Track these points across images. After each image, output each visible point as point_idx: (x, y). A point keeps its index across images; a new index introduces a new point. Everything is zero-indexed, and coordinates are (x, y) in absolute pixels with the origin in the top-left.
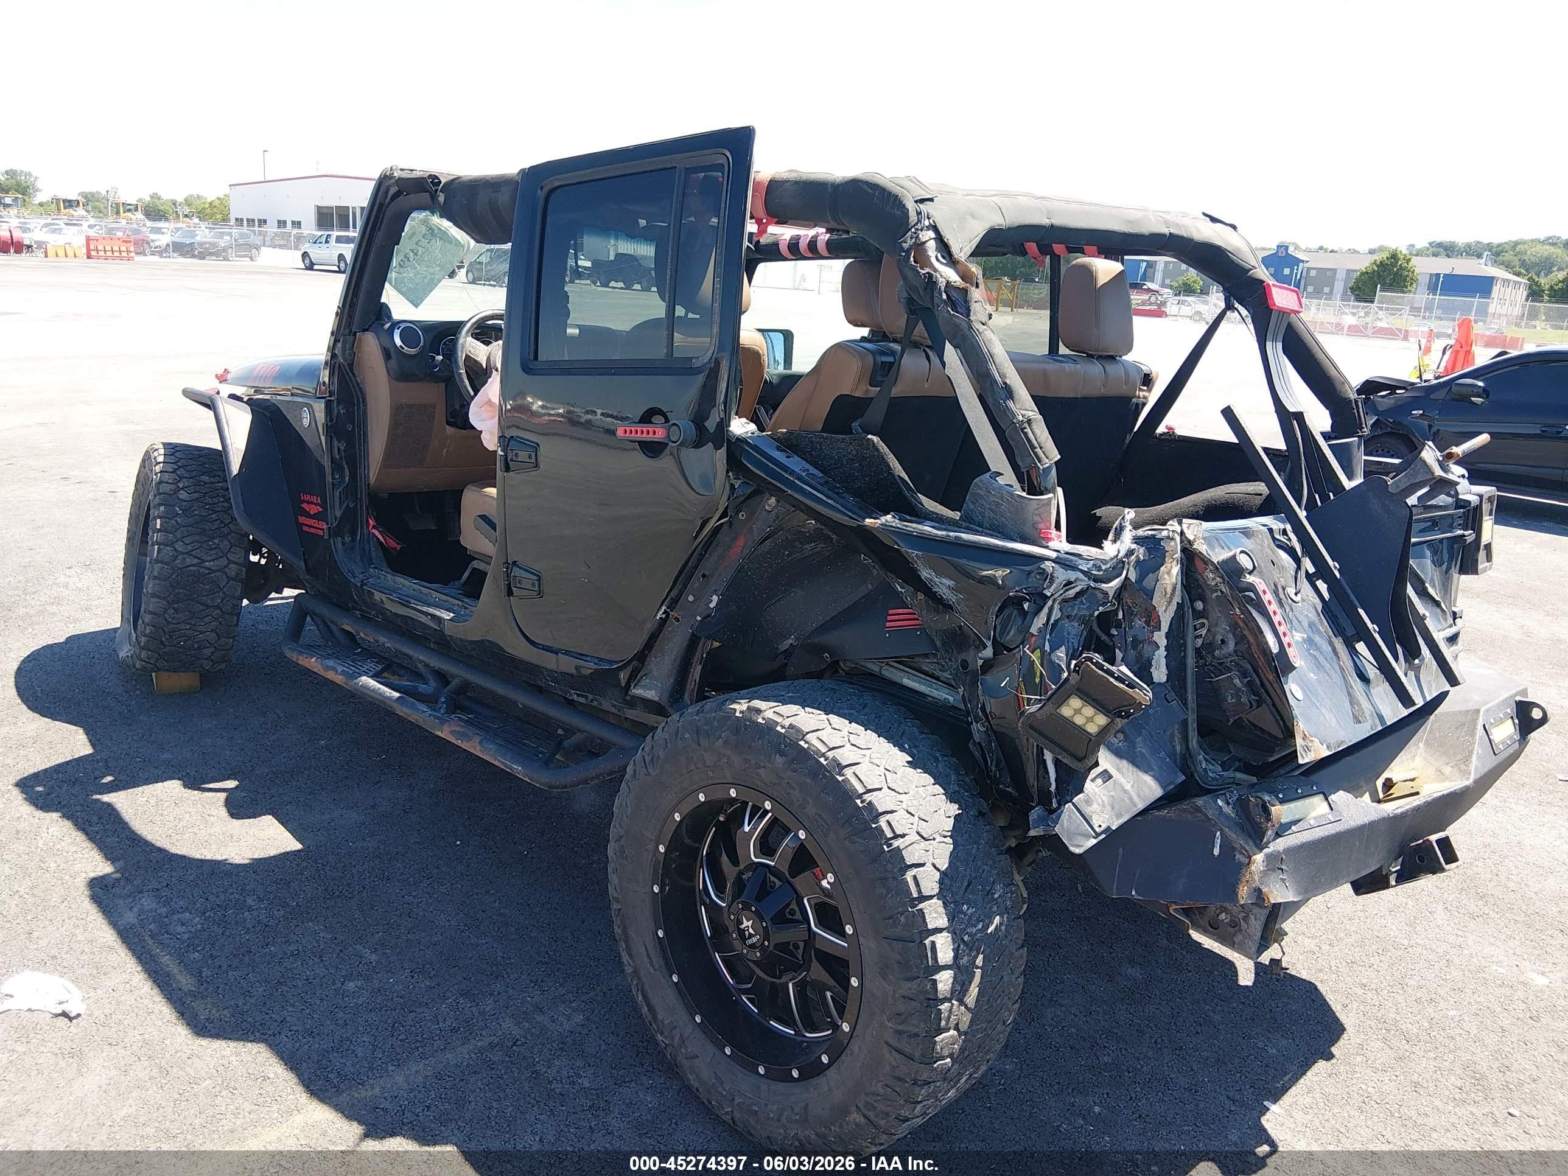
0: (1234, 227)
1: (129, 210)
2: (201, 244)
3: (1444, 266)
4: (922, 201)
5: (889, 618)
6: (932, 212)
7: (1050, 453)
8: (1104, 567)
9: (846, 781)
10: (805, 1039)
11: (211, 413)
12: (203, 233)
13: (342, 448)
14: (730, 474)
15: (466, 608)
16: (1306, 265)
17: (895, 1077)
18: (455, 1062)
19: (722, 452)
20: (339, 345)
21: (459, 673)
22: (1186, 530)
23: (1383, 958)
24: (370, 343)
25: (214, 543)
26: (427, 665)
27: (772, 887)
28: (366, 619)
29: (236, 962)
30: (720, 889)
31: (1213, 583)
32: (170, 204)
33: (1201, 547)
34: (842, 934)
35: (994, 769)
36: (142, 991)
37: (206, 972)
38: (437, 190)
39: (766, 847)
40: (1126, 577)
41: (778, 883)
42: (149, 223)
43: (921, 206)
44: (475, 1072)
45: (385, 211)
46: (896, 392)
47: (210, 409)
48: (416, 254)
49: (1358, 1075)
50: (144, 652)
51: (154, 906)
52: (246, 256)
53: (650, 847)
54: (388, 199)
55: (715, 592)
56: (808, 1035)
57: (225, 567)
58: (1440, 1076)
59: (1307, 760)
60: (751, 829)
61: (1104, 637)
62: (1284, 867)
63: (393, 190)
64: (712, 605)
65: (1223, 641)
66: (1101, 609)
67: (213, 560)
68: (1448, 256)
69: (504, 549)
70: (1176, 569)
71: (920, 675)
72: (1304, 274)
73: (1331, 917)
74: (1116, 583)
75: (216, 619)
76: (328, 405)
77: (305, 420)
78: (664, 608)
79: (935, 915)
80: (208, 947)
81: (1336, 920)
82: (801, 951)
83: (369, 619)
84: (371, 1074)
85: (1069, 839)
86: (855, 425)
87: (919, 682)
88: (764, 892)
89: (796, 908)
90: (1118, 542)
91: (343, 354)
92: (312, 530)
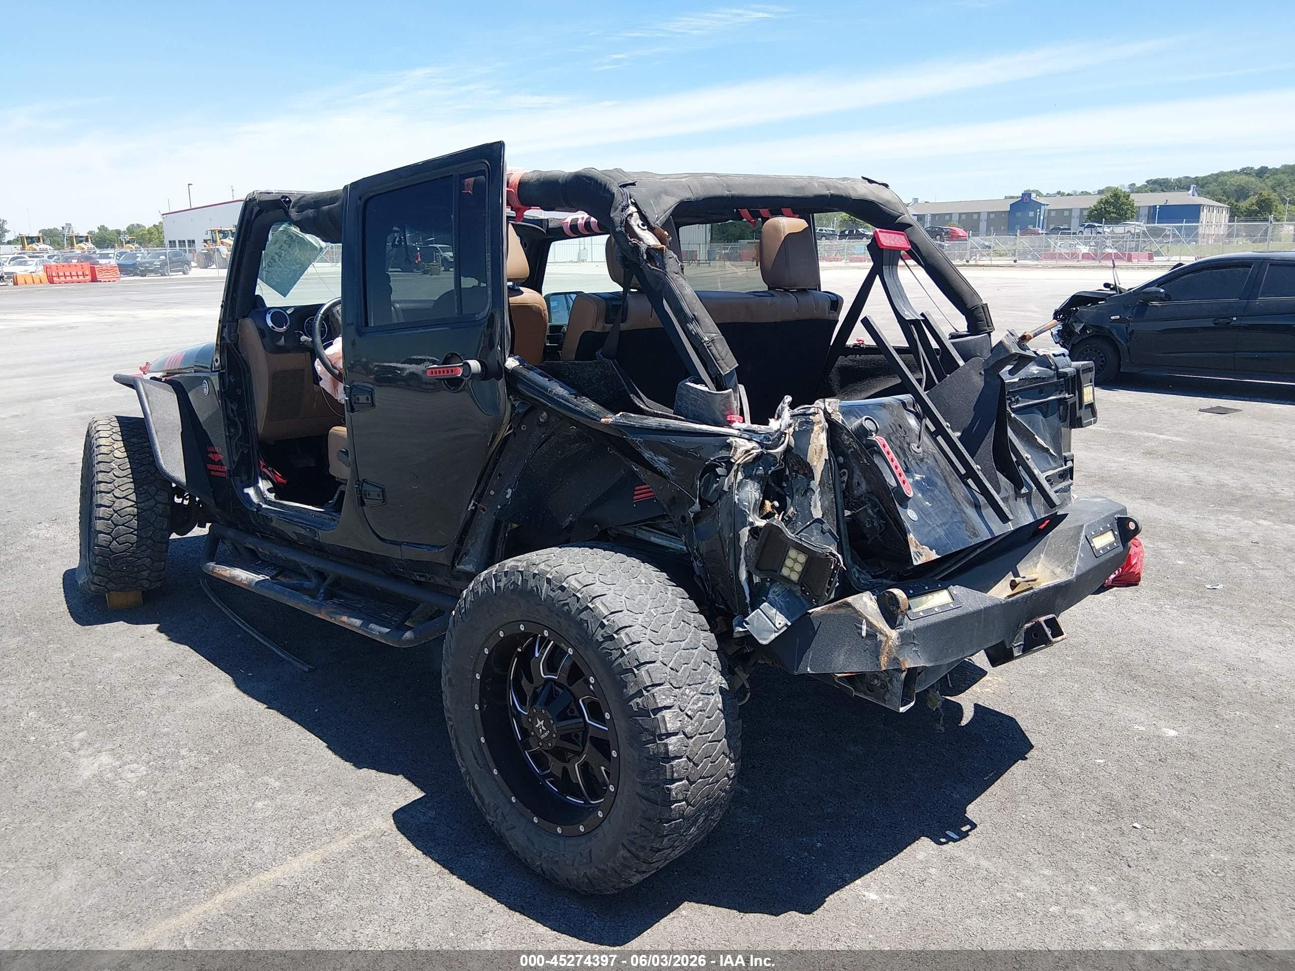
0: (886, 186)
1: (81, 242)
2: (141, 264)
3: (1159, 199)
4: (625, 186)
5: (636, 493)
6: (633, 193)
7: (728, 363)
8: (771, 438)
9: (596, 607)
10: (590, 806)
11: (135, 391)
12: (143, 255)
13: (235, 408)
14: (511, 397)
15: (334, 520)
16: (1048, 208)
17: (646, 819)
18: (338, 850)
19: (501, 383)
20: (226, 330)
21: (333, 570)
22: (827, 407)
23: (1050, 726)
24: (249, 326)
25: (144, 489)
26: (309, 567)
27: (556, 694)
28: (265, 538)
29: (172, 795)
30: (522, 703)
31: (848, 443)
32: (115, 233)
33: (838, 418)
34: (603, 721)
35: (710, 593)
36: (102, 820)
37: (150, 804)
38: (289, 207)
39: (551, 667)
40: (788, 445)
41: (561, 691)
42: (98, 251)
43: (625, 189)
44: (353, 856)
45: (252, 225)
46: (624, 326)
47: (133, 388)
48: (280, 256)
49: (1021, 809)
50: (96, 578)
51: (110, 761)
52: (180, 271)
53: (470, 676)
54: (253, 217)
55: (509, 487)
56: (592, 802)
57: (154, 506)
58: (1084, 805)
59: (920, 562)
60: (541, 655)
61: (778, 489)
62: (915, 642)
63: (256, 209)
64: (508, 496)
65: (858, 484)
66: (772, 468)
67: (144, 502)
68: (1163, 191)
69: (355, 472)
70: (823, 436)
71: (660, 533)
72: (1046, 215)
73: (1012, 700)
74: (780, 449)
75: (149, 548)
76: (221, 376)
77: (205, 390)
78: (473, 501)
79: (664, 697)
80: (151, 786)
81: (1016, 702)
82: (580, 739)
83: (267, 538)
84: (274, 864)
85: (758, 634)
86: (598, 353)
87: (662, 539)
88: (551, 698)
89: (574, 708)
90: (780, 420)
91: (230, 337)
92: (218, 474)
